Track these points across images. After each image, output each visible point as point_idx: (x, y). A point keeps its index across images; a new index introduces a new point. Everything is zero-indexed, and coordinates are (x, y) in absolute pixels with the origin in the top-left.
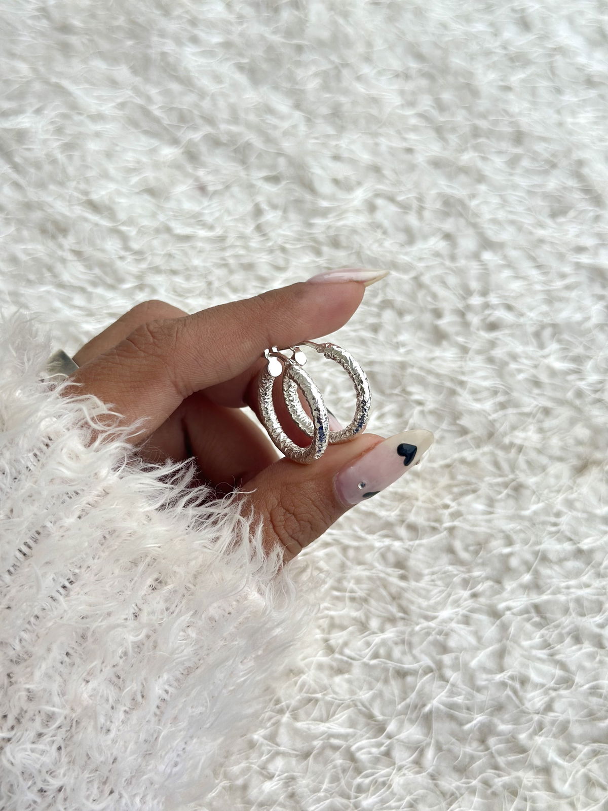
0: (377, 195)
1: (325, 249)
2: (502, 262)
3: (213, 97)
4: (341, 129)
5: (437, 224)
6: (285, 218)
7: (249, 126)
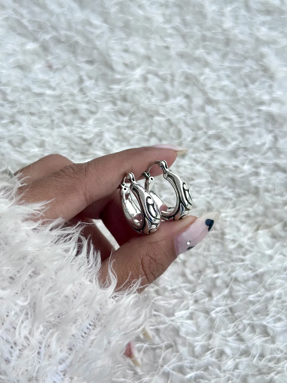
0: (149, 72)
1: (119, 103)
2: (217, 112)
3: (58, 15)
4: (129, 35)
5: (181, 90)
6: (96, 85)
7: (78, 32)
